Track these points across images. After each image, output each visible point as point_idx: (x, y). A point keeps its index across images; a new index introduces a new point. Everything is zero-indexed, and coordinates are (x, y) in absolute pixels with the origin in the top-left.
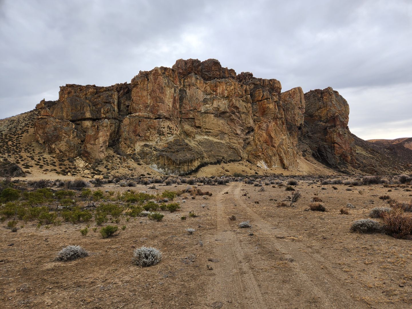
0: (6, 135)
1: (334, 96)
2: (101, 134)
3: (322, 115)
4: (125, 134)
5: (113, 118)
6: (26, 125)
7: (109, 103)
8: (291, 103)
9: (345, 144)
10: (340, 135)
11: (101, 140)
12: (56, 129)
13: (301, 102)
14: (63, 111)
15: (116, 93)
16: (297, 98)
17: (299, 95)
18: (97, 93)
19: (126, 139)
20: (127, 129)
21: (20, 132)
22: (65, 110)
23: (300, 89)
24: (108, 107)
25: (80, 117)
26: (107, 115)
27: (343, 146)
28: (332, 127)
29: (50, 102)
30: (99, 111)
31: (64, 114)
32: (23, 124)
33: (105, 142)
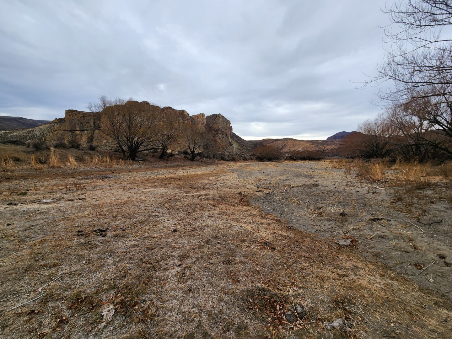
0: (39, 137)
1: (221, 119)
2: (83, 137)
3: (215, 127)
4: (95, 137)
5: (90, 130)
6: (48, 131)
7: (89, 122)
8: (197, 121)
9: (222, 142)
10: (220, 138)
11: (83, 140)
12: (62, 135)
13: (203, 121)
14: (65, 127)
15: (93, 118)
16: (201, 119)
17: (202, 117)
18: (84, 117)
19: (96, 140)
20: (96, 135)
21: (46, 135)
22: (67, 126)
23: (203, 114)
24: (88, 124)
25: (74, 130)
26: (87, 128)
27: (221, 143)
28: (216, 134)
29: (60, 119)
30: (83, 127)
31: (66, 128)
32: (47, 131)
33: (85, 141)
